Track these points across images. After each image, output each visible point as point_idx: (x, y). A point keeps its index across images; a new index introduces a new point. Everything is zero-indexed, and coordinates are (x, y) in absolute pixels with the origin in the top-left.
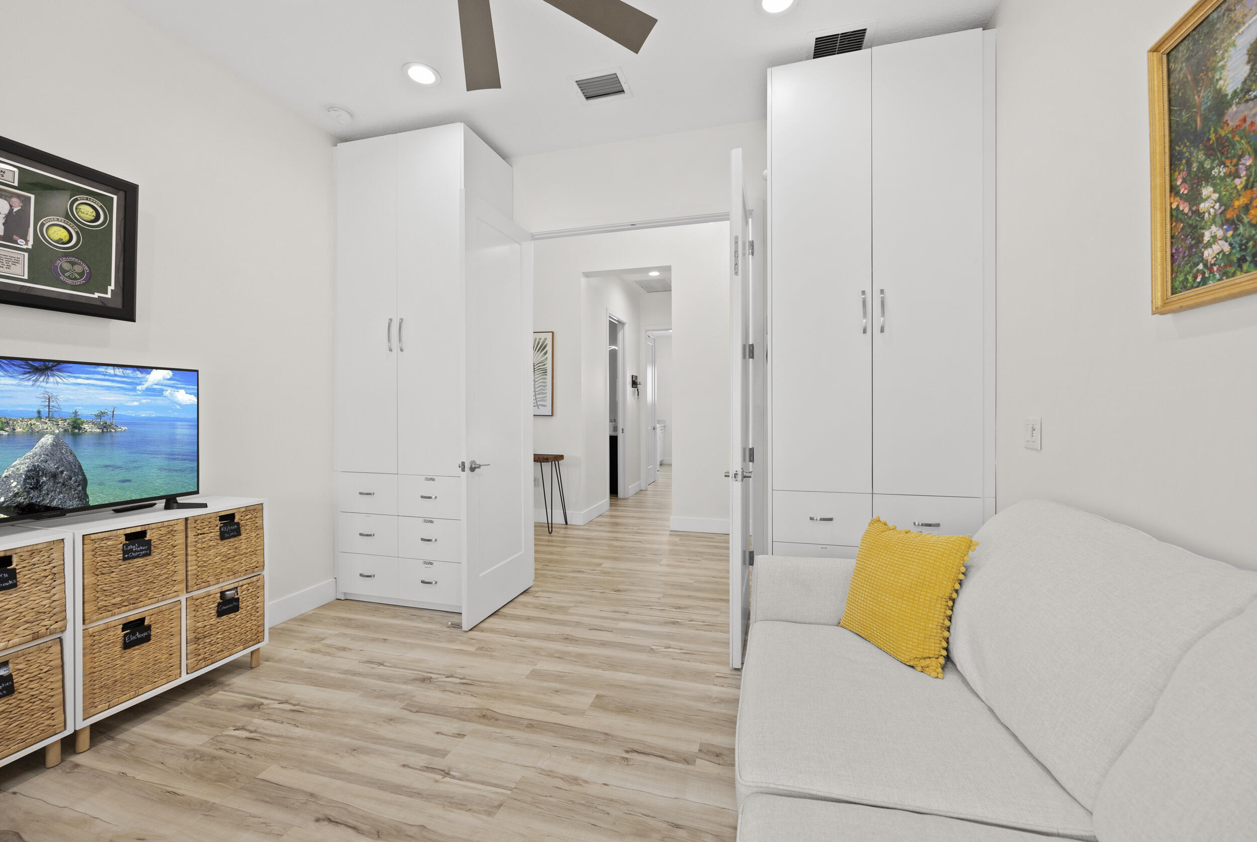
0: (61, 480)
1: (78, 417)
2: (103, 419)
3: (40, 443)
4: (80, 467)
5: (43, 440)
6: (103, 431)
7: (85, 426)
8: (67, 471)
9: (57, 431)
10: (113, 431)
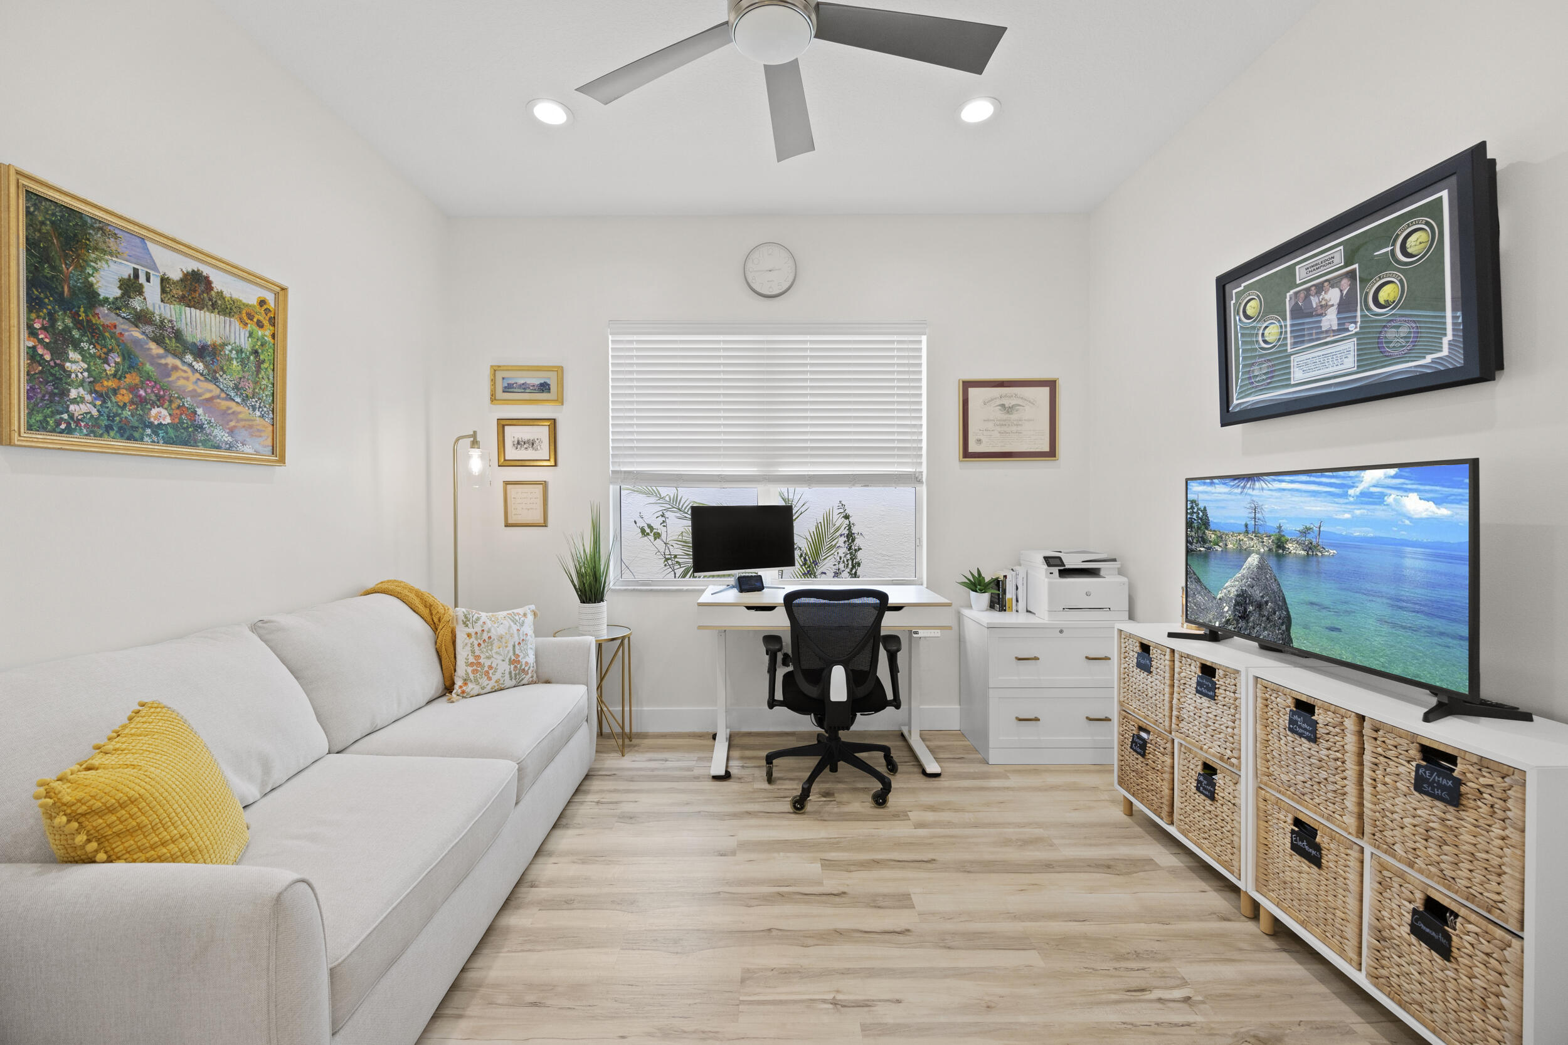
0: (1266, 613)
1: (1282, 533)
2: (1309, 537)
3: (1246, 565)
4: (1284, 599)
5: (1249, 559)
6: (1308, 554)
7: (1289, 545)
8: (1272, 603)
9: (1262, 550)
10: (1320, 554)
